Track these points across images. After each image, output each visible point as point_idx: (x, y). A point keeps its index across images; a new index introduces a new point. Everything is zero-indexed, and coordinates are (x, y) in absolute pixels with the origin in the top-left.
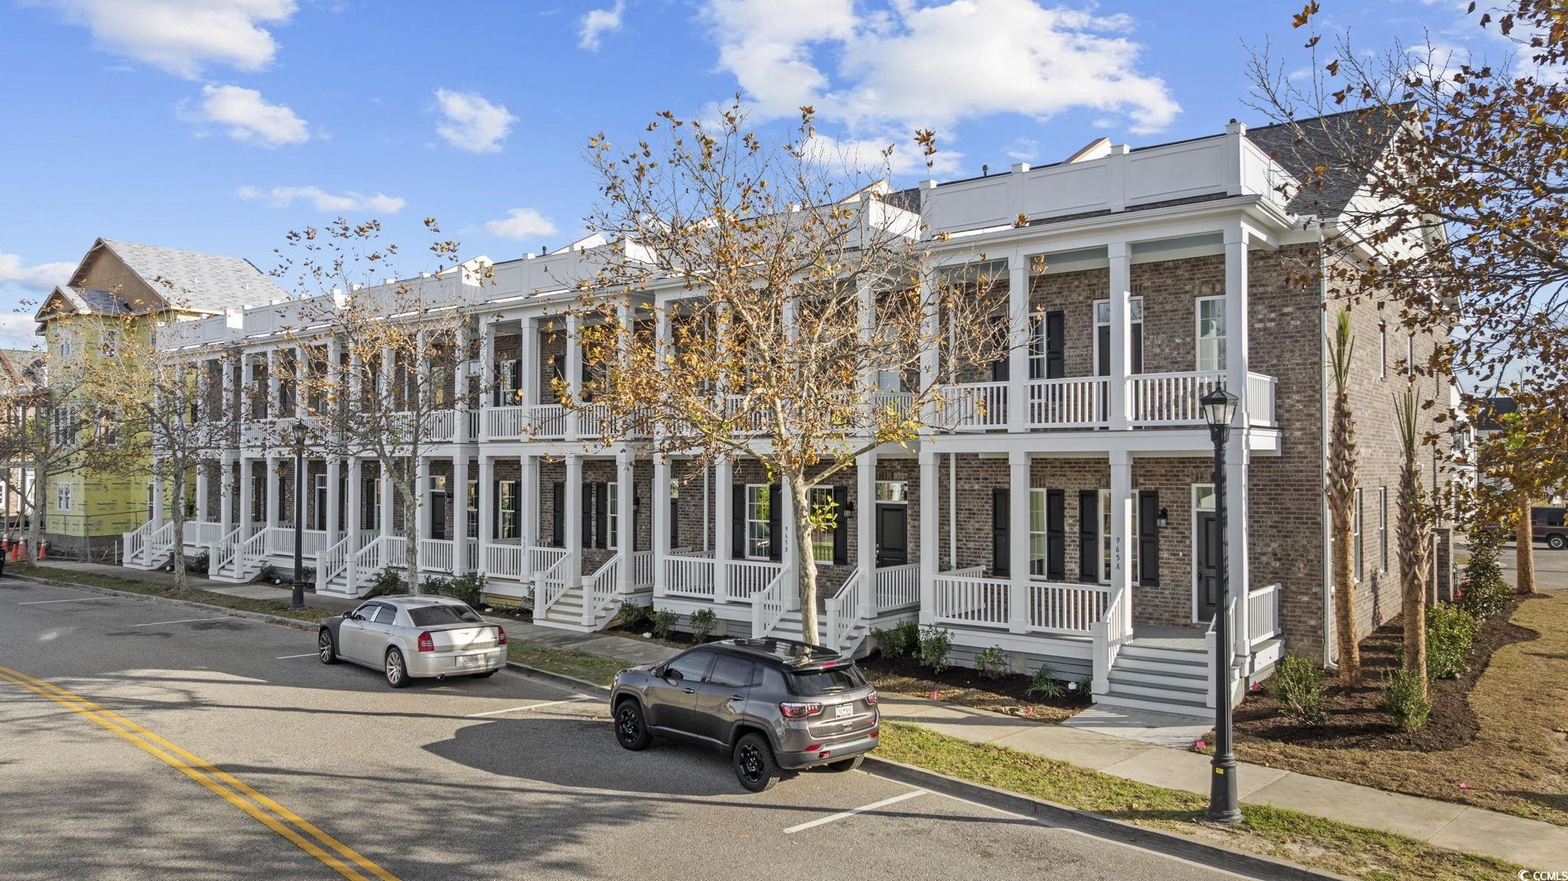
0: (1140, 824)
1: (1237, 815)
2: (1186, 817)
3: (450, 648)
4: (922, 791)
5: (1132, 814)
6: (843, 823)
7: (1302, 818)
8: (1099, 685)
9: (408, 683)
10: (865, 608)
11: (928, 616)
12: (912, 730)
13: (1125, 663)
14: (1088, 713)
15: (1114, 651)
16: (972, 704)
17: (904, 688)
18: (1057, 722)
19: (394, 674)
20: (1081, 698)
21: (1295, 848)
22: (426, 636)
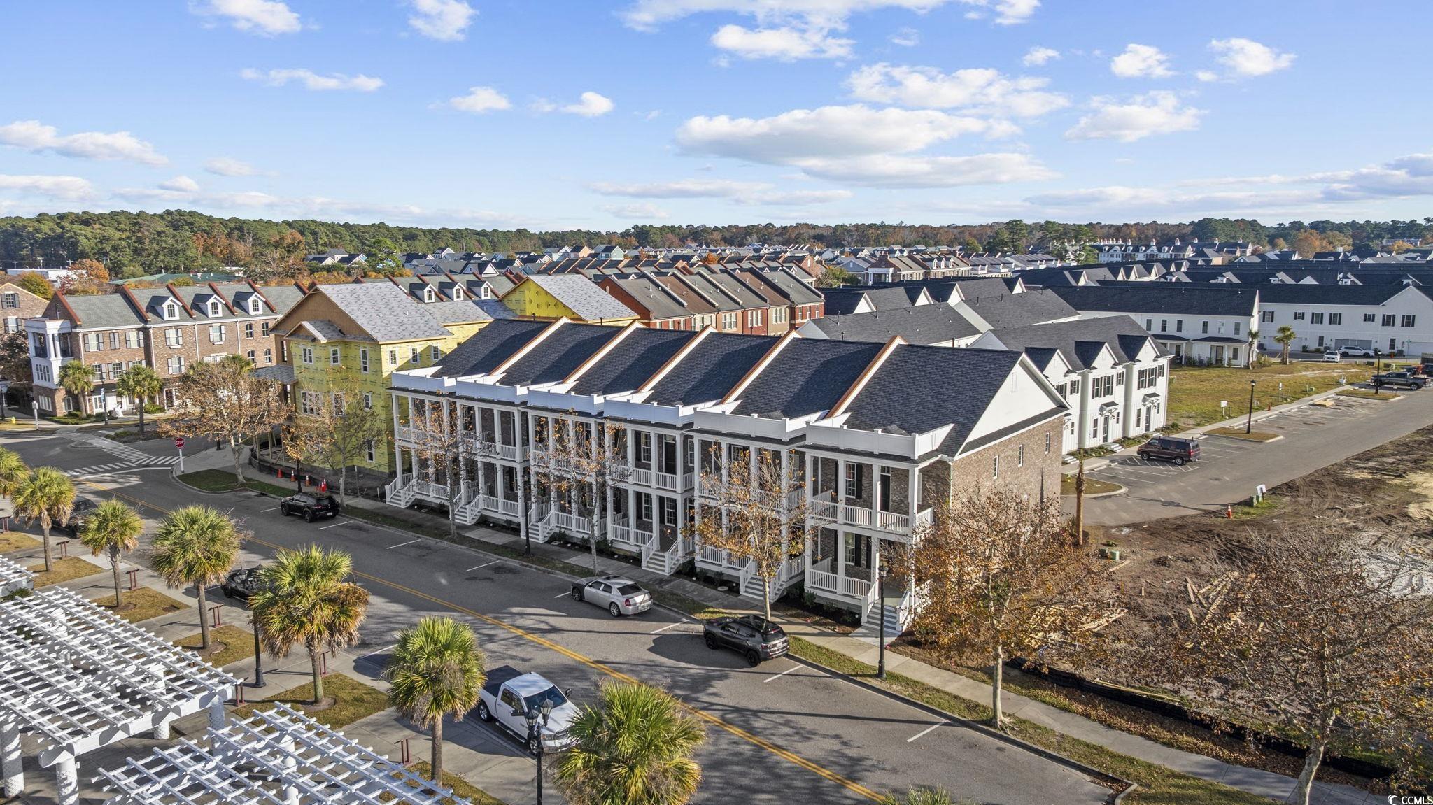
0: (858, 679)
1: (885, 676)
2: (870, 676)
3: (635, 604)
4: (801, 665)
5: (857, 675)
6: (779, 678)
7: (902, 677)
8: (864, 619)
9: (621, 616)
10: (784, 578)
11: (808, 584)
12: (800, 640)
13: (874, 610)
14: (859, 630)
15: (870, 607)
16: (822, 625)
17: (798, 616)
18: (846, 634)
19: (614, 611)
20: (857, 623)
21: (894, 686)
22: (627, 601)
